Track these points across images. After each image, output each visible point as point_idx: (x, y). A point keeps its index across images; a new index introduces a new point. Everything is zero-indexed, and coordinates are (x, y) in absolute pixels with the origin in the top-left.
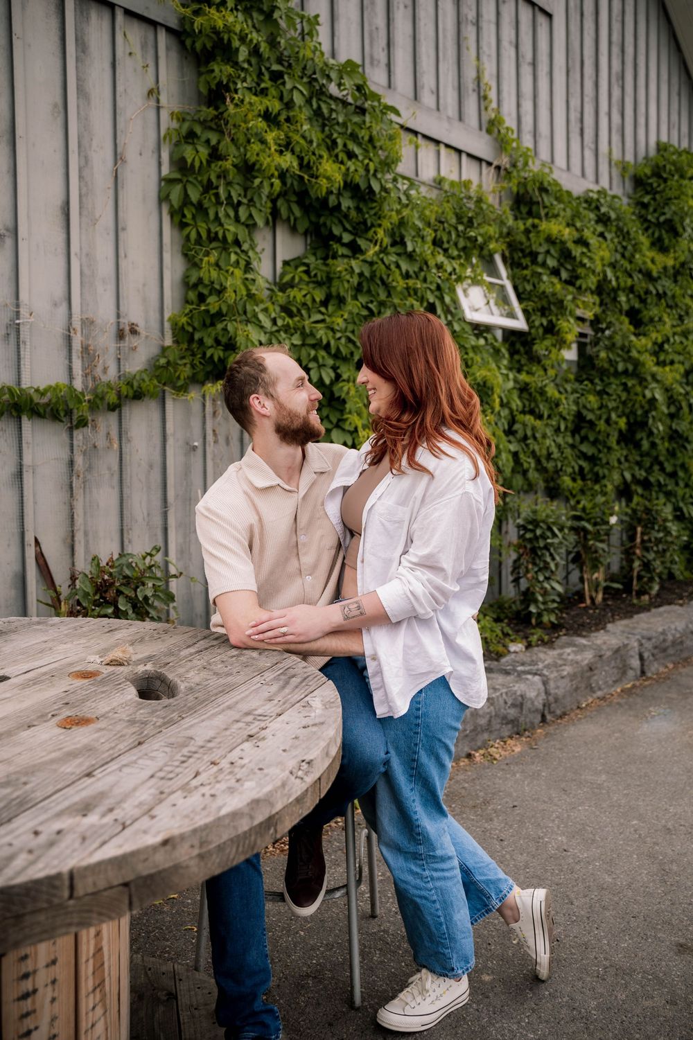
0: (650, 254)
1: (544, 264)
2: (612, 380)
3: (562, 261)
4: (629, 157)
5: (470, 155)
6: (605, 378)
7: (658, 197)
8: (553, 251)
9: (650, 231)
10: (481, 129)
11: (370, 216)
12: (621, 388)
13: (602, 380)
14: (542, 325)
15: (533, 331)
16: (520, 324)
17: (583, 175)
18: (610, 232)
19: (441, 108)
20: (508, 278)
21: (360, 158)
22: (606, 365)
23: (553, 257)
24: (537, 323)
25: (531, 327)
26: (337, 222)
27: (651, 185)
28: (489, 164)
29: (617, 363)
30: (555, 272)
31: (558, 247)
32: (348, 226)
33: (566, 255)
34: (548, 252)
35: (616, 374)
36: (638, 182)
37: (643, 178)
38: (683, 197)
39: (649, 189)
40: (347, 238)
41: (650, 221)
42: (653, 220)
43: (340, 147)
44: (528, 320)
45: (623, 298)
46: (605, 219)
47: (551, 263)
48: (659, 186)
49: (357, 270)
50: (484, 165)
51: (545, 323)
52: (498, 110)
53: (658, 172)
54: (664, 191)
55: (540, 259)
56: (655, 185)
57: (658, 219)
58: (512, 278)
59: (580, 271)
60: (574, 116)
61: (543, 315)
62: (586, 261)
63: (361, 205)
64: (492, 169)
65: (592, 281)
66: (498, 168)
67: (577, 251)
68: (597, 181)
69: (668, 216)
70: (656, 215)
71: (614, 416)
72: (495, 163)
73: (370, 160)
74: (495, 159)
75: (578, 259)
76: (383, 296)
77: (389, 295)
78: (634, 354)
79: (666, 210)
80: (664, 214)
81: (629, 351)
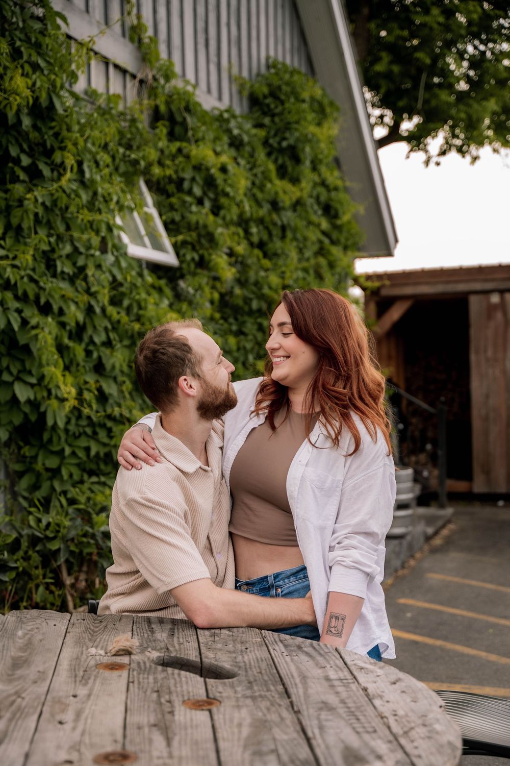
0: (278, 182)
1: (190, 192)
2: (246, 318)
3: (206, 188)
4: (245, 74)
5: (116, 66)
6: (239, 317)
7: (277, 119)
8: (198, 178)
9: (273, 157)
10: (124, 35)
11: (49, 136)
12: (255, 327)
13: (236, 319)
14: (193, 259)
15: (184, 266)
16: (169, 258)
17: (209, 91)
18: (243, 157)
19: (91, 9)
20: (154, 205)
21: (46, 72)
22: (240, 302)
23: (198, 184)
24: (188, 257)
25: (181, 262)
26: (13, 142)
27: (268, 105)
28: (134, 77)
29: (251, 300)
30: (200, 202)
31: (203, 174)
32: (25, 146)
33: (210, 183)
34: (193, 179)
35: (251, 313)
36: (254, 101)
37: (261, 97)
38: (303, 123)
39: (266, 109)
40: (25, 161)
41: (271, 146)
42: (275, 145)
43: (25, 57)
44: (178, 254)
45: (254, 230)
46: (237, 143)
47: (197, 191)
48: (276, 107)
49: (40, 200)
50: (128, 78)
51: (197, 257)
52: (139, 17)
53: (274, 94)
54: (281, 114)
55: (186, 185)
56: (272, 106)
57: (279, 143)
58: (158, 205)
59: (223, 201)
60: (201, 25)
61: (194, 249)
62: (228, 189)
63: (39, 124)
64: (137, 82)
65: (234, 212)
66: (141, 82)
67: (219, 177)
68: (220, 98)
69: (292, 141)
70: (277, 139)
71: (251, 358)
72: (139, 76)
73: (56, 75)
74: (138, 71)
75: (220, 188)
76: (61, 228)
77: (68, 228)
78: (266, 290)
79: (287, 135)
80: (284, 139)
81: (260, 288)
